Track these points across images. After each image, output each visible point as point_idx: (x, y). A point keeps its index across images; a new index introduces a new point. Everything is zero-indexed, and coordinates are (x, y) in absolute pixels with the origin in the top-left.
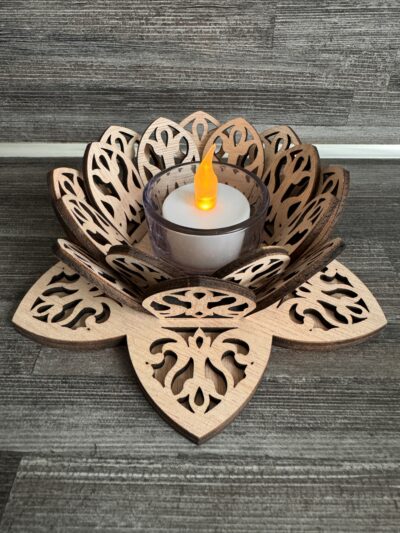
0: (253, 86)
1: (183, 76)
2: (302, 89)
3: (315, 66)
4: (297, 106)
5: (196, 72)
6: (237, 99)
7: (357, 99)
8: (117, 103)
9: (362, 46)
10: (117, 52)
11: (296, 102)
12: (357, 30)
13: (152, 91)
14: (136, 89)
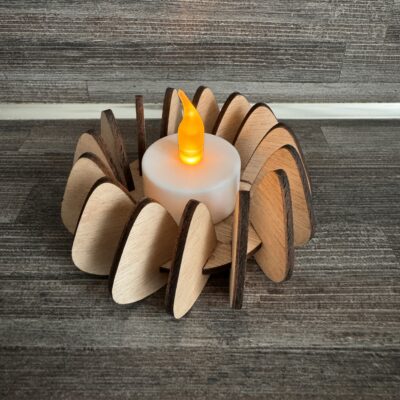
0: (229, 39)
1: (149, 29)
2: (286, 41)
4: (281, 62)
6: (213, 53)
7: (350, 53)
11: (280, 57)
14: (96, 44)
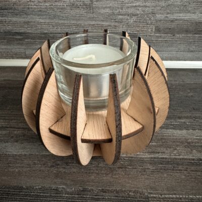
1: (51, 27)
3: (116, 22)
5: (57, 25)
8: (20, 40)
9: (138, 12)
10: (17, 15)
12: (134, 5)
13: (36, 34)
14: (29, 33)
